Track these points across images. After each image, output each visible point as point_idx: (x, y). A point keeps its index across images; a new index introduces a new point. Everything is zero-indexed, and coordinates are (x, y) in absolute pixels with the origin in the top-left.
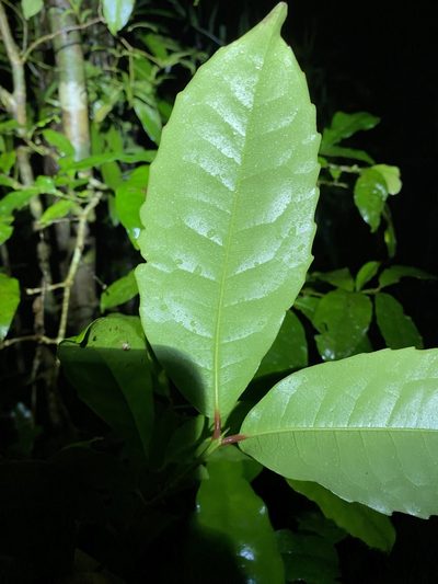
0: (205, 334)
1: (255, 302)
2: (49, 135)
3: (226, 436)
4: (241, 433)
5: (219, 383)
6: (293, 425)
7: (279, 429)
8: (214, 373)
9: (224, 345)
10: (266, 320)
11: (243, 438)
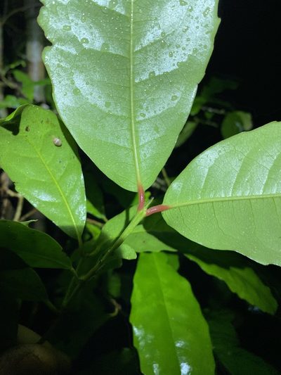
0: (120, 114)
1: (166, 75)
2: (19, 75)
3: (151, 206)
4: (164, 204)
5: (139, 159)
6: (212, 196)
7: (200, 199)
8: (133, 150)
9: (139, 122)
10: (178, 94)
11: (166, 208)
